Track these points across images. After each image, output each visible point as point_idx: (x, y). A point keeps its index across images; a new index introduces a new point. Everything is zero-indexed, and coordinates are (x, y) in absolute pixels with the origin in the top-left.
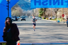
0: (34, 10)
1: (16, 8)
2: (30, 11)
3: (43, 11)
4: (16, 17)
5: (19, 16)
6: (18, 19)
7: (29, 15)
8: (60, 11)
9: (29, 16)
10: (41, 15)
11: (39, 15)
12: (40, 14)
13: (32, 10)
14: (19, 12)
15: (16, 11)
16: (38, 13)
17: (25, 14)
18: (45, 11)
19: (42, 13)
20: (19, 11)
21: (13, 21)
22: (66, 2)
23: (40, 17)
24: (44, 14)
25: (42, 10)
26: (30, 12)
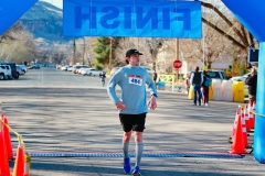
0: (77, 43)
1: (13, 34)
2: (62, 47)
3: (110, 47)
4: (13, 66)
5: (26, 64)
6: (20, 72)
7: (59, 59)
8: (169, 48)
9: (59, 63)
10: (101, 61)
11: (96, 62)
12: (98, 56)
13: (71, 42)
14: (24, 49)
15: (15, 44)
16: (92, 55)
17: (45, 58)
18: (114, 47)
19: (104, 54)
20: (26, 44)
21: (4, 79)
22: (179, 19)
23: (99, 69)
24: (113, 58)
25: (105, 42)
26: (65, 50)
